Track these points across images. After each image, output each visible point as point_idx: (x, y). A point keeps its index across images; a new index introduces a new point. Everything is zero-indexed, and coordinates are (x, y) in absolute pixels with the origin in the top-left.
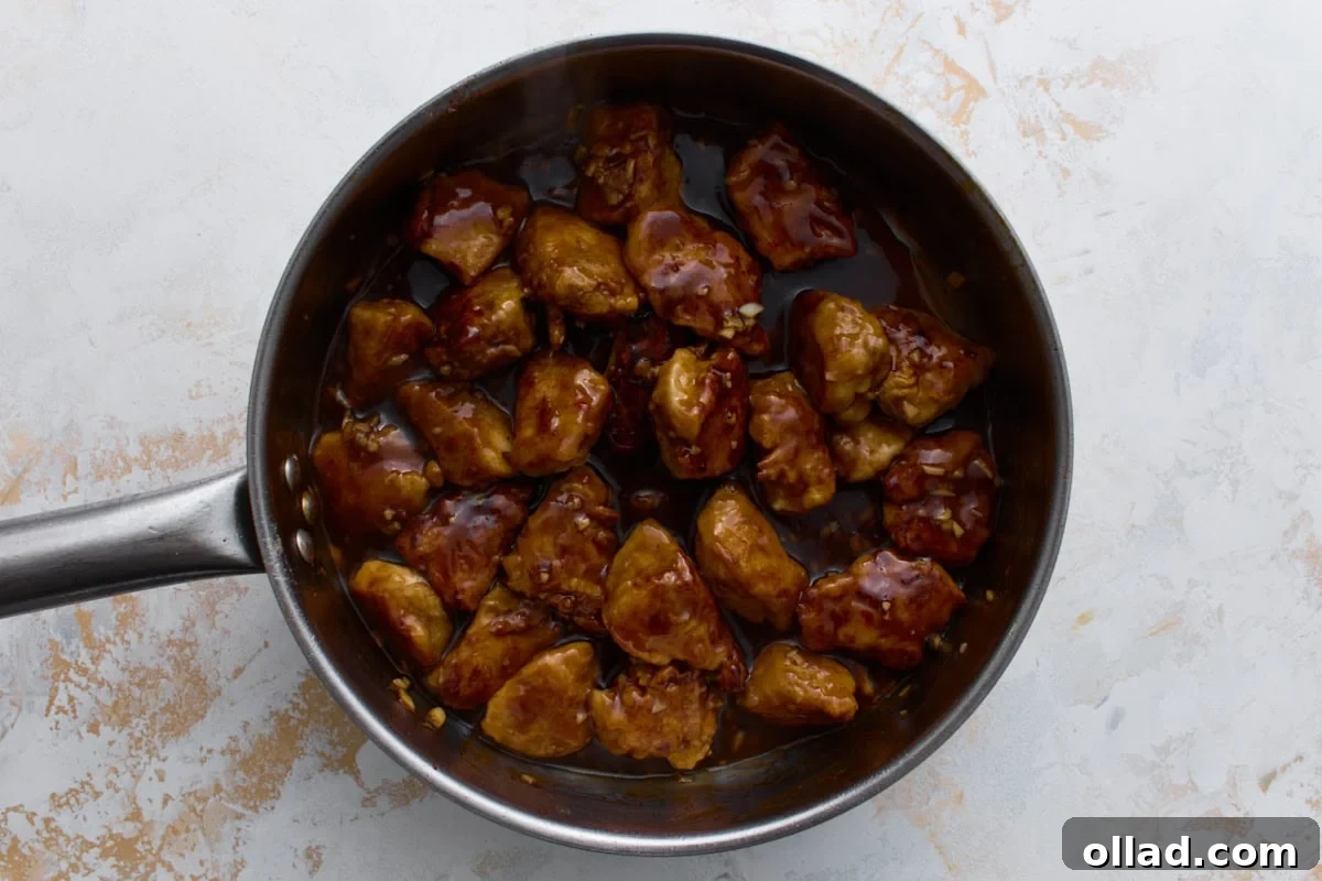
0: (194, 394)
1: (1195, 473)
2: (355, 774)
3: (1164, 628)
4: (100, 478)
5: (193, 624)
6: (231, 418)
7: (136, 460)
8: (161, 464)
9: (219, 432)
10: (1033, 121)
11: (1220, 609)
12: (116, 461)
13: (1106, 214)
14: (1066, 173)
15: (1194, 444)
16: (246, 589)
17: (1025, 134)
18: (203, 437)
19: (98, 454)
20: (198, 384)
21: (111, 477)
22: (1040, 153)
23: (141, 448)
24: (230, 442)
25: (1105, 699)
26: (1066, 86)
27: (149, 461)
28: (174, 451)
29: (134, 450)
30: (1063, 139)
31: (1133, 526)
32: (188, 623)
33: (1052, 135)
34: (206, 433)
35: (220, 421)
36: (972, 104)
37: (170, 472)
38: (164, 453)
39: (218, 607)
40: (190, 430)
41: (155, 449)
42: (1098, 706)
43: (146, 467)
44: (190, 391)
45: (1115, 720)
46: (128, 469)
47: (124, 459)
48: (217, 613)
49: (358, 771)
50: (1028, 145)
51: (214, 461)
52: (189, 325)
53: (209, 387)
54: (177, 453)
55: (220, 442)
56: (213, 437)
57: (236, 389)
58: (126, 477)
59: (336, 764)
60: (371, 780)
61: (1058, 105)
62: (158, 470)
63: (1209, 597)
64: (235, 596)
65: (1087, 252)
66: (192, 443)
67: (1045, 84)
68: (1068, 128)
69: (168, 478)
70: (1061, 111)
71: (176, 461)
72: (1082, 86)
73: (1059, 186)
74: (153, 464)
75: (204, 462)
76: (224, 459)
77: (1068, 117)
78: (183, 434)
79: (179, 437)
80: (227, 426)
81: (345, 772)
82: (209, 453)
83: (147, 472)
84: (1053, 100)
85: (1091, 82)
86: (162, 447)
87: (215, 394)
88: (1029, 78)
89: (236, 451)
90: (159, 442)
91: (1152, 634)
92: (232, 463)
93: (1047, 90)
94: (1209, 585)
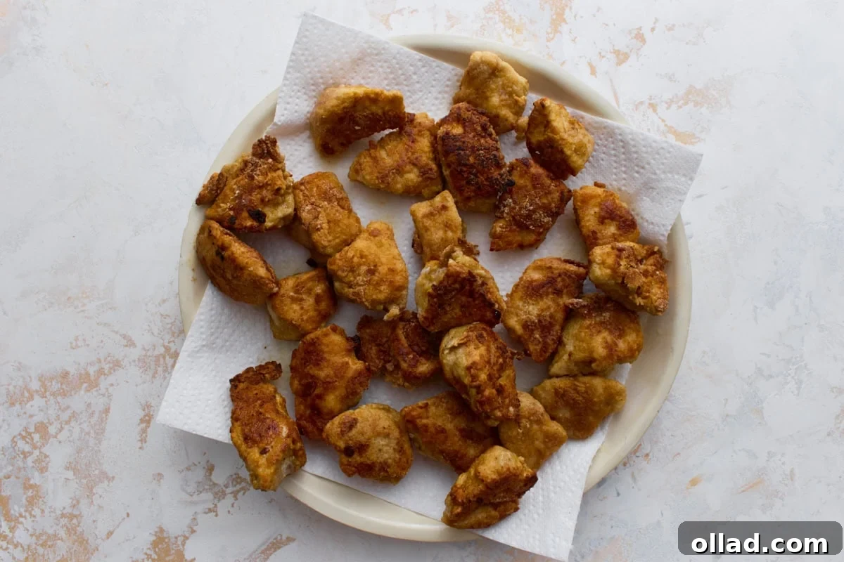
0: (74, 345)
1: (771, 376)
3: (751, 487)
4: (13, 404)
5: (78, 502)
6: (99, 361)
7: (37, 391)
8: (53, 394)
9: (92, 370)
11: (792, 471)
12: (23, 392)
13: (700, 196)
15: (769, 356)
16: (113, 478)
18: (81, 374)
19: (11, 388)
20: (77, 339)
21: (21, 404)
23: (40, 383)
24: (99, 377)
26: (669, 108)
27: (45, 393)
28: (61, 384)
29: (35, 385)
31: (727, 416)
32: (74, 502)
34: (83, 372)
35: (92, 364)
37: (59, 399)
38: (55, 386)
39: (94, 491)
40: (72, 371)
41: (49, 384)
43: (43, 396)
44: (71, 344)
46: (31, 398)
47: (29, 391)
48: (94, 494)
51: (89, 391)
52: (69, 299)
53: (84, 340)
54: (64, 387)
55: (92, 378)
56: (88, 374)
57: (102, 341)
58: (31, 403)
61: (663, 121)
62: (52, 397)
63: (783, 464)
64: (106, 482)
66: (73, 378)
67: (653, 107)
68: (671, 137)
69: (59, 403)
70: (666, 125)
71: (64, 392)
72: (680, 107)
74: (48, 394)
75: (82, 392)
76: (95, 389)
77: (671, 129)
78: (67, 373)
79: (65, 375)
80: (96, 368)
82: (85, 385)
83: (44, 400)
84: (660, 118)
85: (686, 103)
86: (54, 382)
87: (88, 345)
88: (642, 103)
89: (103, 383)
90: (52, 379)
91: (743, 491)
92: (100, 392)
93: (655, 111)
94: (783, 455)
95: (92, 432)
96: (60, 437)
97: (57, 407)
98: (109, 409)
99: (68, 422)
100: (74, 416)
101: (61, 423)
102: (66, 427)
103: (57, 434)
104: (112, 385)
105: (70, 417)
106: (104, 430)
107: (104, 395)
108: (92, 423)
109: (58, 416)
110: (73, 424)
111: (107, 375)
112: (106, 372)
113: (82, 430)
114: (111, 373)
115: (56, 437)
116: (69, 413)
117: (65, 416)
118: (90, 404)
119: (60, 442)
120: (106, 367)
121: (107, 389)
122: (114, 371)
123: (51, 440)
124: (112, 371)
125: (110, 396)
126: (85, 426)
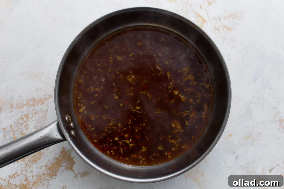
0: (37, 90)
1: (254, 103)
2: (73, 171)
3: (247, 137)
4: (18, 108)
6: (45, 95)
7: (25, 104)
8: (31, 105)
9: (43, 98)
10: (217, 27)
11: (260, 133)
12: (21, 104)
13: (234, 47)
14: (224, 38)
15: (254, 97)
17: (215, 30)
18: (39, 99)
19: (17, 103)
20: (38, 88)
21: (20, 108)
22: (219, 34)
23: (26, 102)
24: (45, 100)
25: (235, 153)
26: (224, 19)
27: (28, 105)
28: (33, 102)
29: (25, 102)
30: (224, 31)
31: (241, 115)
33: (221, 30)
34: (40, 99)
35: (43, 96)
36: (203, 24)
37: (32, 107)
38: (31, 103)
40: (37, 98)
41: (29, 102)
42: (233, 154)
43: (27, 106)
44: (36, 90)
45: (237, 158)
46: (24, 106)
47: (23, 104)
49: (73, 170)
50: (216, 32)
51: (42, 104)
52: (36, 75)
53: (40, 88)
54: (34, 103)
55: (43, 100)
56: (41, 99)
57: (46, 89)
58: (23, 108)
59: (68, 169)
60: (76, 172)
61: (222, 23)
62: (30, 106)
63: (257, 130)
65: (229, 55)
66: (37, 101)
67: (220, 19)
68: (225, 29)
70: (223, 25)
71: (34, 105)
72: (228, 19)
73: (223, 41)
74: (29, 105)
75: (40, 105)
77: (225, 26)
78: (35, 99)
79: (34, 99)
80: (44, 97)
81: (71, 170)
82: (40, 103)
83: (28, 107)
84: (221, 22)
85: (230, 18)
86: (31, 101)
87: (42, 90)
88: (216, 18)
89: (46, 102)
90: (30, 101)
91: (245, 139)
92: (45, 105)
93: (220, 20)
94: (257, 128)
95: (42, 117)
96: (32, 119)
97: (32, 109)
98: (48, 110)
99: (35, 114)
100: (37, 112)
101: (33, 115)
102: (35, 116)
103: (31, 118)
104: (49, 103)
105: (36, 112)
106: (46, 117)
107: (46, 106)
108: (43, 114)
109: (32, 112)
110: (36, 115)
111: (48, 100)
112: (47, 99)
113: (39, 117)
114: (49, 99)
115: (31, 119)
116: (35, 111)
117: (34, 112)
118: (42, 108)
119: (32, 120)
120: (47, 97)
121: (47, 104)
122: (50, 98)
123: (30, 119)
124: (49, 98)
125: (48, 106)
126: (40, 115)
